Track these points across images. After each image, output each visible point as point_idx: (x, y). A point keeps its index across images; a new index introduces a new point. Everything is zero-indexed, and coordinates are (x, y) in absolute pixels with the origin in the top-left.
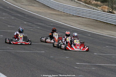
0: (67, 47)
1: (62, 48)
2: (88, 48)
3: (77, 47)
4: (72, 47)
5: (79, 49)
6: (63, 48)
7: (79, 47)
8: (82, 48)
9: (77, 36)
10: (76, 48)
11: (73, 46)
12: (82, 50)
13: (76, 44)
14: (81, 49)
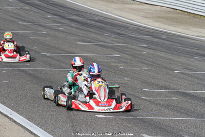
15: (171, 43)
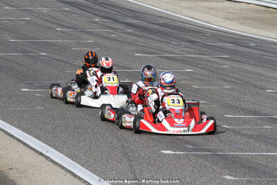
0: (142, 121)
1: (124, 124)
2: (212, 122)
3: (176, 120)
4: (159, 121)
5: (182, 129)
6: (128, 124)
7: (182, 120)
8: (193, 123)
9: (172, 82)
10: (172, 124)
11: (161, 115)
12: (192, 131)
13: (173, 110)
14: (189, 127)
15: (261, 53)
